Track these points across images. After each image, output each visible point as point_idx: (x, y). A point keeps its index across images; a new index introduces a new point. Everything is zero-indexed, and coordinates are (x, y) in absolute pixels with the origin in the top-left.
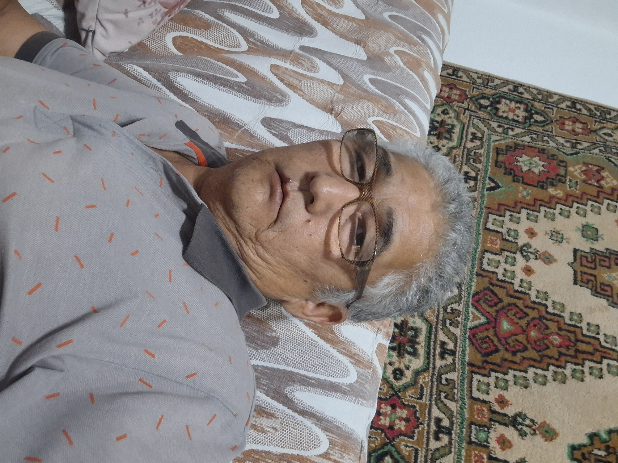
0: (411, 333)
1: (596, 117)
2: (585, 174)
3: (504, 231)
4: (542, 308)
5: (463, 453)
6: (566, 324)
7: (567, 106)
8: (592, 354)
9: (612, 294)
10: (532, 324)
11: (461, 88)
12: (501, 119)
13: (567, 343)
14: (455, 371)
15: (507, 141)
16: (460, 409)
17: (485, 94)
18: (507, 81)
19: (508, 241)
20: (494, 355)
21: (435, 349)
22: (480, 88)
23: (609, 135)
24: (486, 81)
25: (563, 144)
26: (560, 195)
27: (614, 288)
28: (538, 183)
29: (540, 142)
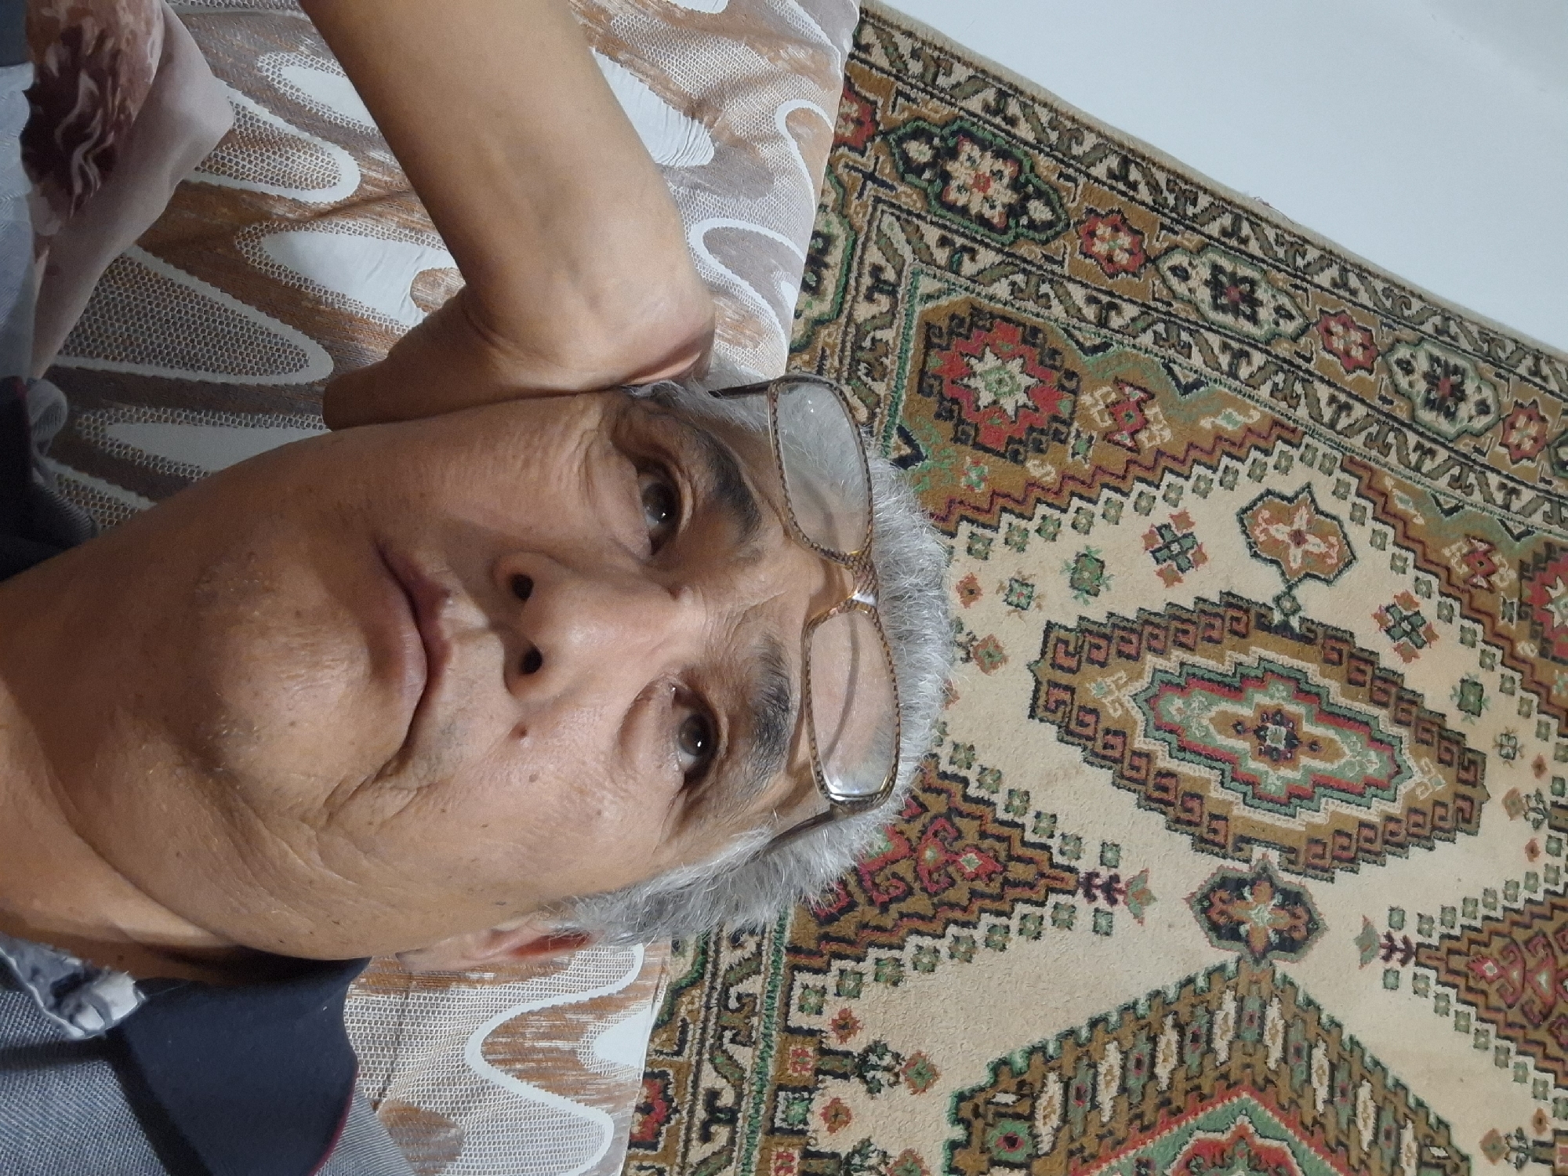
1: (1166, 211)
2: (1111, 414)
4: (956, 788)
5: (756, 1155)
6: (996, 820)
7: (1111, 174)
8: (1031, 886)
9: (1096, 731)
10: (930, 833)
12: (949, 215)
13: (991, 868)
14: (758, 972)
15: (955, 298)
16: (758, 1060)
17: (925, 120)
18: (983, 72)
20: (842, 920)
22: (913, 96)
23: (1182, 274)
24: (932, 70)
25: (1080, 310)
26: (1048, 478)
27: (1102, 718)
28: (1008, 444)
29: (1031, 301)
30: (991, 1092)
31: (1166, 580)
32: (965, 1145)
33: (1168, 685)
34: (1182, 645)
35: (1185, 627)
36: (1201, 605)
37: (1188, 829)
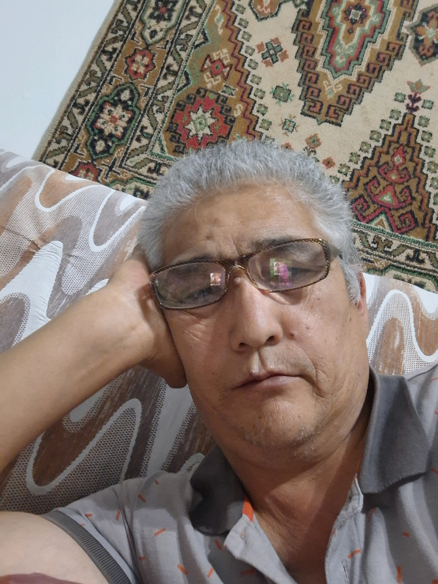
1: (125, 36)
2: (216, 76)
4: (367, 162)
6: (382, 146)
7: (109, 59)
8: (410, 134)
9: (348, 97)
10: (385, 176)
11: (75, 167)
12: (127, 136)
13: (401, 151)
14: (435, 253)
15: (163, 138)
17: (87, 142)
18: (65, 112)
20: (416, 217)
21: (415, 267)
22: (77, 146)
23: (153, 33)
24: (65, 135)
25: (169, 83)
26: (242, 108)
27: (342, 94)
28: (227, 124)
29: (165, 104)
31: (286, 58)
33: (330, 63)
34: (313, 53)
35: (306, 51)
36: (297, 42)
37: (392, 61)
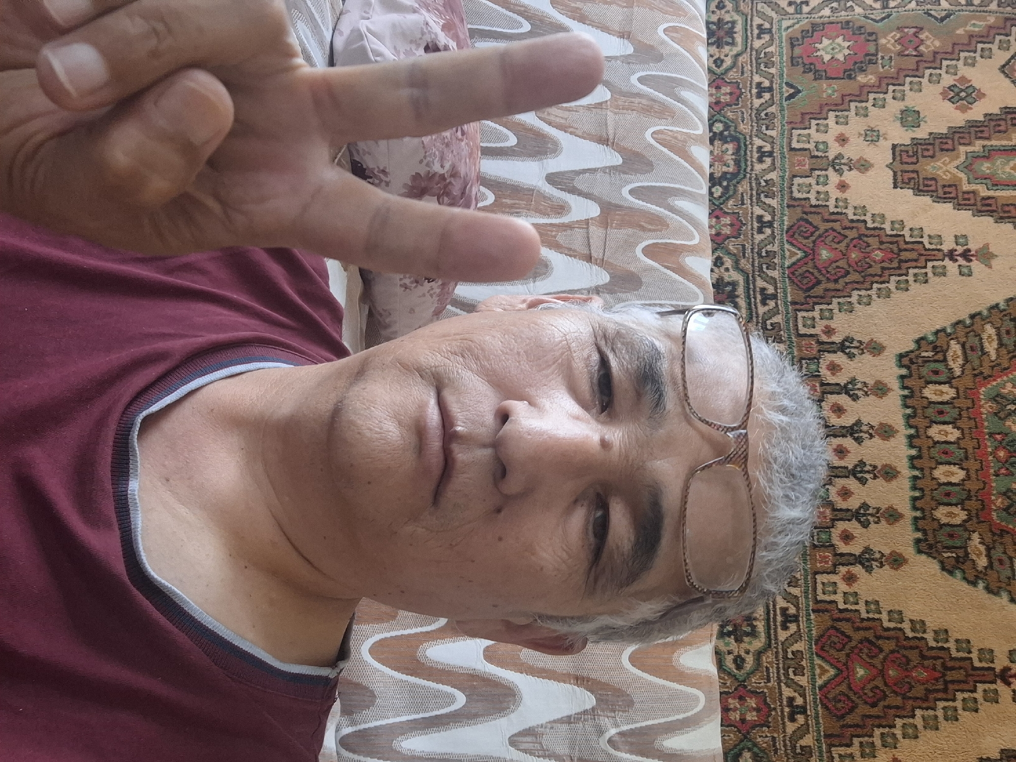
0: (729, 288)
2: (899, 44)
3: (811, 146)
4: (861, 225)
6: (887, 235)
8: (916, 260)
9: (937, 187)
10: (851, 245)
13: (890, 256)
14: (779, 314)
15: (801, 23)
19: (817, 157)
20: (815, 289)
21: (755, 298)
25: (871, 6)
26: (872, 81)
27: (939, 179)
28: (844, 73)
29: (843, 12)
30: (917, 353)
31: (961, 110)
32: (910, 376)
33: (977, 157)
34: (981, 138)
35: (981, 129)
36: (988, 117)
37: (1010, 220)
